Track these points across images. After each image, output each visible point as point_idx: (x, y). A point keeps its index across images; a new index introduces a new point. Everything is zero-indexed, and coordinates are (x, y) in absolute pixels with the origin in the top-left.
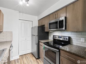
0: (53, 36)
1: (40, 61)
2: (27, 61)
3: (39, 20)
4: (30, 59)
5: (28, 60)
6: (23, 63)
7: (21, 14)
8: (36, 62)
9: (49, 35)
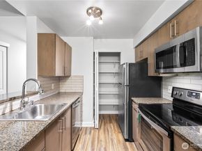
0: (173, 88)
1: (132, 147)
2: (105, 137)
3: (136, 47)
4: (112, 135)
5: (107, 135)
6: (98, 138)
7: (99, 40)
8: (122, 145)
9: (163, 86)
